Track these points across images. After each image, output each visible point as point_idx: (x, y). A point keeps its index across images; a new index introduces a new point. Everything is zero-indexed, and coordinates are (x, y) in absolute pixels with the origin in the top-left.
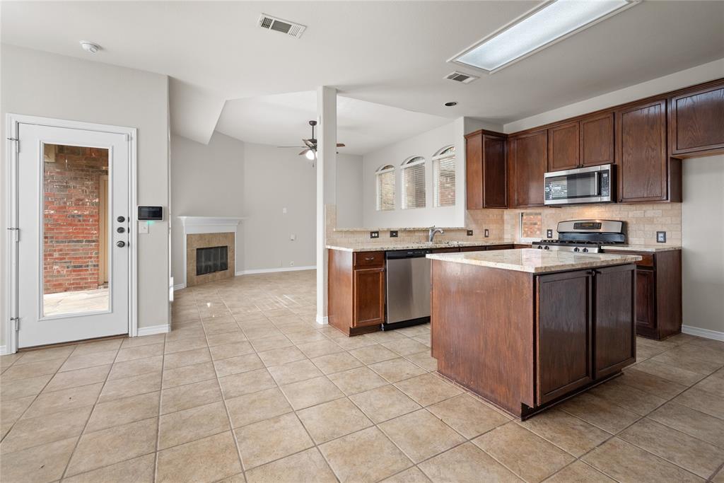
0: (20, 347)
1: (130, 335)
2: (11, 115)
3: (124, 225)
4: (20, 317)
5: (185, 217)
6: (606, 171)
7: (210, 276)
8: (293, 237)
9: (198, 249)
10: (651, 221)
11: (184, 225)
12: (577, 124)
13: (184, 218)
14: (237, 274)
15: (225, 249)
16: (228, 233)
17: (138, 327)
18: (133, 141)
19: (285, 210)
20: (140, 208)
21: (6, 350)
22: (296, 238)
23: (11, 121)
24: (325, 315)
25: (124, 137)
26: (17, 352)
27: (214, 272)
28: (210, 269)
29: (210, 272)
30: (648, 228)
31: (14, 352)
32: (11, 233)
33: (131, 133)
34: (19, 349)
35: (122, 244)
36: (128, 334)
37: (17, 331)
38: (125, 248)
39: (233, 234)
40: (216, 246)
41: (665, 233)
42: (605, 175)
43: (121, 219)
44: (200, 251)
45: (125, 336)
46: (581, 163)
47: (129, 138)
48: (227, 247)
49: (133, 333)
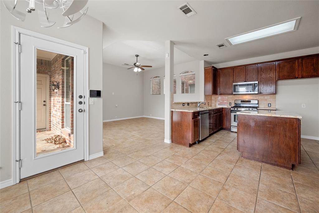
0: (21, 178)
1: (85, 160)
2: (16, 27)
3: (82, 100)
4: (21, 159)
6: (256, 84)
10: (266, 100)
12: (245, 67)
17: (89, 155)
18: (87, 54)
19: (113, 94)
20: (91, 91)
21: (12, 181)
22: (118, 106)
23: (15, 32)
24: (170, 139)
25: (82, 51)
26: (20, 182)
30: (265, 102)
31: (18, 182)
32: (16, 104)
33: (86, 50)
34: (21, 180)
35: (81, 111)
36: (84, 160)
37: (20, 169)
38: (83, 113)
41: (271, 104)
42: (256, 85)
43: (81, 97)
45: (83, 161)
46: (246, 80)
47: (85, 53)
49: (86, 159)
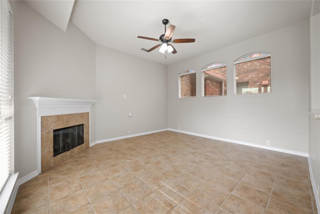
5: (38, 98)
7: (68, 153)
8: (130, 115)
9: (55, 131)
11: (37, 106)
13: (36, 99)
14: (91, 145)
15: (81, 127)
16: (83, 113)
19: (125, 96)
22: (132, 115)
27: (72, 148)
28: (68, 147)
29: (68, 150)
39: (88, 113)
40: (74, 125)
44: (57, 133)
48: (83, 125)
